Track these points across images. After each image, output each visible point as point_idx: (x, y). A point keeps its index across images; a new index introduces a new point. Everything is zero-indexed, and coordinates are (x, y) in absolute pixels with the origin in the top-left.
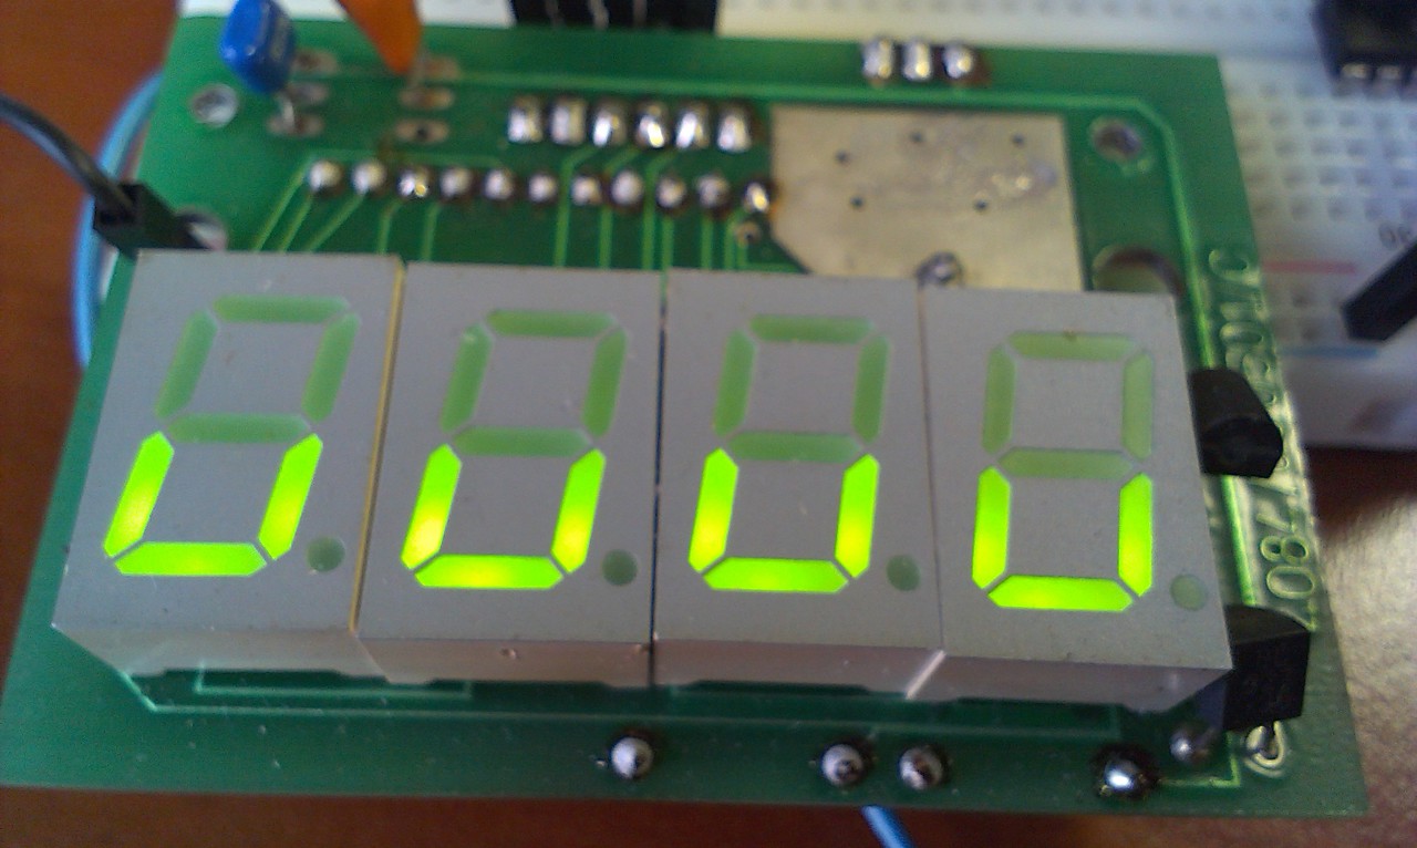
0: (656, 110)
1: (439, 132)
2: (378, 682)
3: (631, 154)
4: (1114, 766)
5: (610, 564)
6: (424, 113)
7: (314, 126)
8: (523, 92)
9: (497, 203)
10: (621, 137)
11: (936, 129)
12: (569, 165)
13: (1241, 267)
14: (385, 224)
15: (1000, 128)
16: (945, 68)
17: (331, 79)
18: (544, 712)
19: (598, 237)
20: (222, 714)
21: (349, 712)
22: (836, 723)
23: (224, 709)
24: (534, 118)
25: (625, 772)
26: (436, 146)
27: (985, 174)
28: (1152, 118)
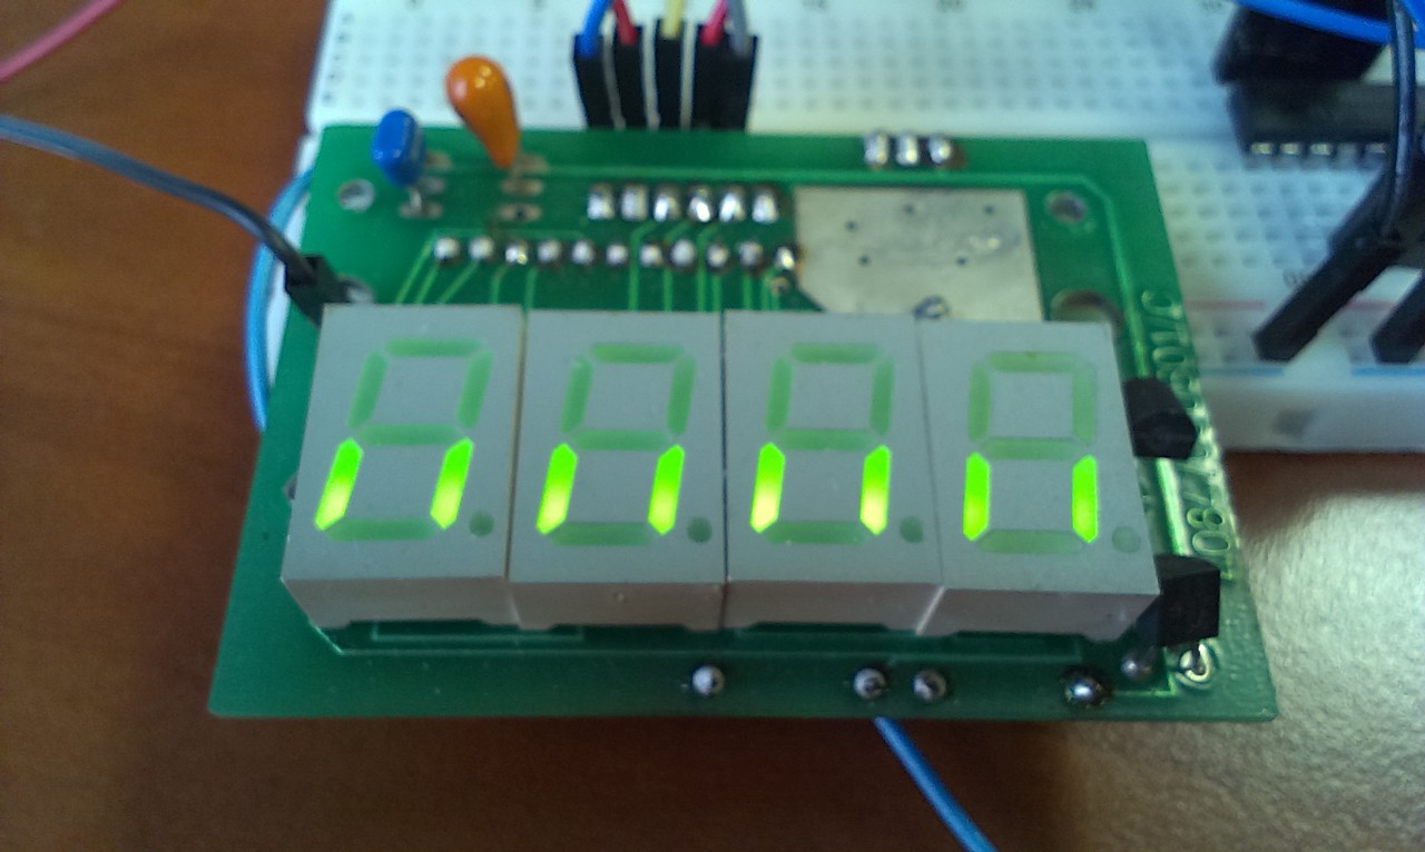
0: (703, 192)
1: (533, 213)
2: (512, 629)
3: (684, 226)
4: (1078, 681)
5: (694, 529)
6: (522, 199)
7: (436, 211)
8: (597, 180)
9: (580, 267)
10: (676, 212)
11: (924, 202)
12: (637, 235)
13: (1167, 303)
14: (496, 284)
15: (974, 200)
16: (929, 154)
17: (447, 173)
18: (639, 649)
19: (662, 291)
20: (394, 655)
21: (491, 652)
22: (862, 654)
23: (395, 652)
24: (608, 197)
25: (704, 691)
26: (533, 222)
27: (964, 236)
28: (1094, 189)
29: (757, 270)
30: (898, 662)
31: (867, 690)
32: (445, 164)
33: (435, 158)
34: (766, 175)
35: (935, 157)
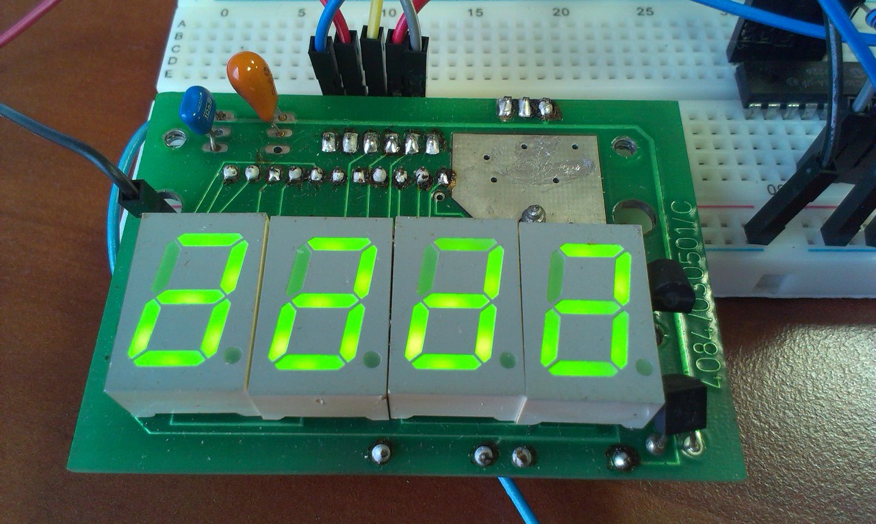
0: (394, 137)
1: (286, 149)
3: (383, 157)
4: (617, 455)
5: (368, 359)
7: (224, 148)
8: (327, 129)
10: (375, 150)
12: (350, 165)
13: (687, 207)
14: (259, 196)
15: (566, 141)
16: (539, 111)
17: (232, 124)
18: (338, 432)
19: (364, 200)
20: (183, 435)
21: (244, 434)
22: (481, 436)
23: (184, 433)
24: (333, 140)
25: (377, 460)
26: (284, 155)
27: (559, 164)
28: (644, 134)
29: (425, 186)
30: (503, 442)
31: (481, 460)
32: (231, 118)
33: (224, 115)
34: (434, 125)
35: (543, 113)
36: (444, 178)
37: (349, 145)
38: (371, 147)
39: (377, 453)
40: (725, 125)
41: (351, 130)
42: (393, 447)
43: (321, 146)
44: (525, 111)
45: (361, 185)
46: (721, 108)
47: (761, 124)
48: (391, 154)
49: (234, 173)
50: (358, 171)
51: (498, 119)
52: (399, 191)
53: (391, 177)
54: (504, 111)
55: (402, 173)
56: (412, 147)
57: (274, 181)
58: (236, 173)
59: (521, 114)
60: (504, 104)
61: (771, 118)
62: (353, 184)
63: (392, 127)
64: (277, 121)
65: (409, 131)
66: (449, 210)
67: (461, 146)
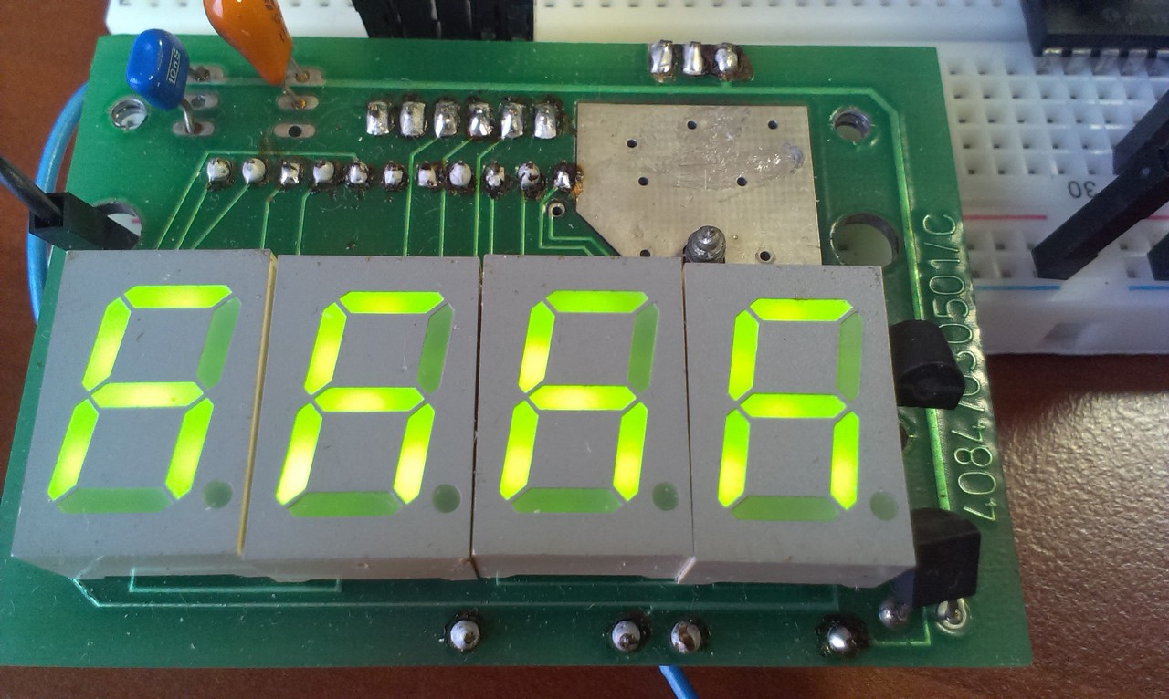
0: (483, 108)
1: (308, 130)
2: (268, 581)
3: (463, 144)
4: (834, 631)
5: (439, 495)
6: (297, 115)
7: (208, 129)
8: (376, 95)
9: (355, 187)
10: (455, 128)
11: (709, 118)
12: (412, 158)
13: (948, 226)
14: (267, 209)
15: (758, 115)
16: (716, 64)
17: (219, 87)
18: (397, 601)
19: (437, 215)
20: (150, 608)
21: (246, 605)
22: (622, 604)
23: (151, 605)
24: (384, 115)
25: (459, 647)
26: (307, 140)
27: (747, 154)
28: (881, 101)
29: (534, 192)
30: (656, 612)
31: (622, 644)
32: (219, 77)
33: (207, 73)
34: (547, 89)
35: (722, 68)
36: (563, 179)
37: (410, 123)
38: (446, 127)
39: (458, 636)
40: (1004, 83)
41: (414, 97)
42: (484, 623)
43: (364, 124)
44: (694, 64)
45: (432, 191)
46: (998, 56)
47: (1059, 81)
48: (479, 138)
49: (224, 172)
50: (426, 167)
51: (650, 79)
52: (493, 202)
53: (478, 176)
54: (659, 65)
55: (497, 172)
56: (512, 127)
57: (289, 185)
58: (227, 172)
59: (687, 70)
60: (660, 52)
61: (1075, 72)
62: (419, 191)
63: (480, 92)
64: (294, 82)
65: (507, 99)
66: (571, 233)
67: (590, 124)
